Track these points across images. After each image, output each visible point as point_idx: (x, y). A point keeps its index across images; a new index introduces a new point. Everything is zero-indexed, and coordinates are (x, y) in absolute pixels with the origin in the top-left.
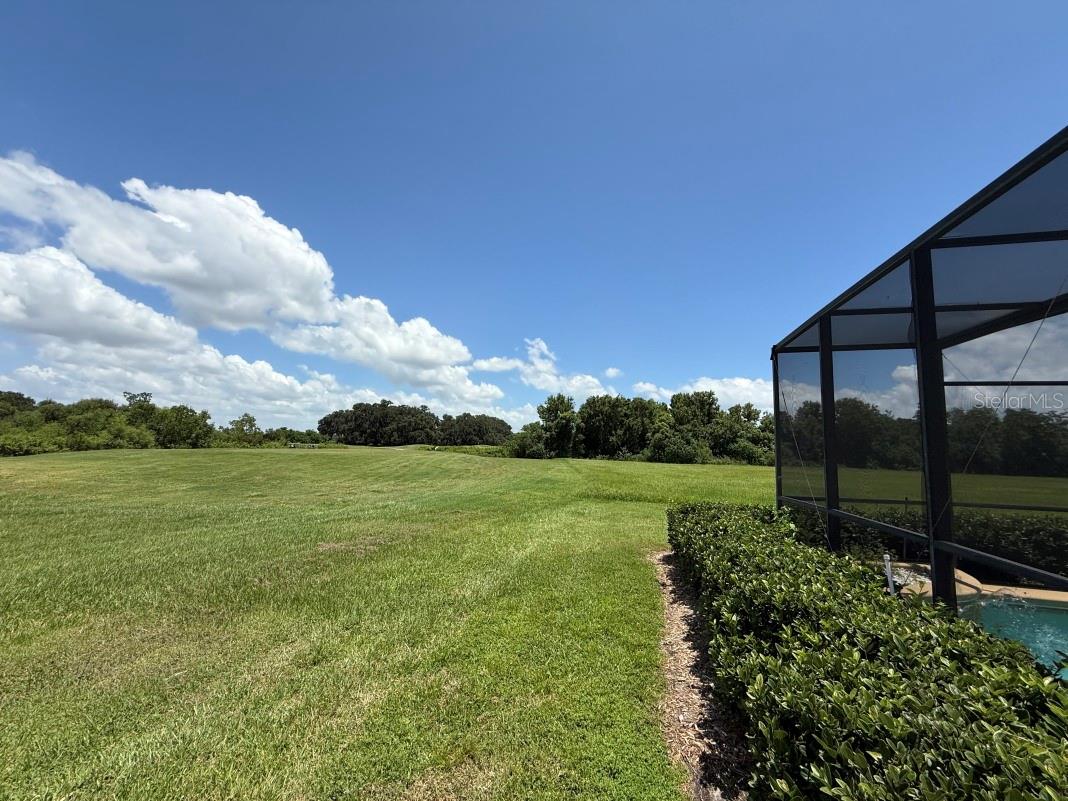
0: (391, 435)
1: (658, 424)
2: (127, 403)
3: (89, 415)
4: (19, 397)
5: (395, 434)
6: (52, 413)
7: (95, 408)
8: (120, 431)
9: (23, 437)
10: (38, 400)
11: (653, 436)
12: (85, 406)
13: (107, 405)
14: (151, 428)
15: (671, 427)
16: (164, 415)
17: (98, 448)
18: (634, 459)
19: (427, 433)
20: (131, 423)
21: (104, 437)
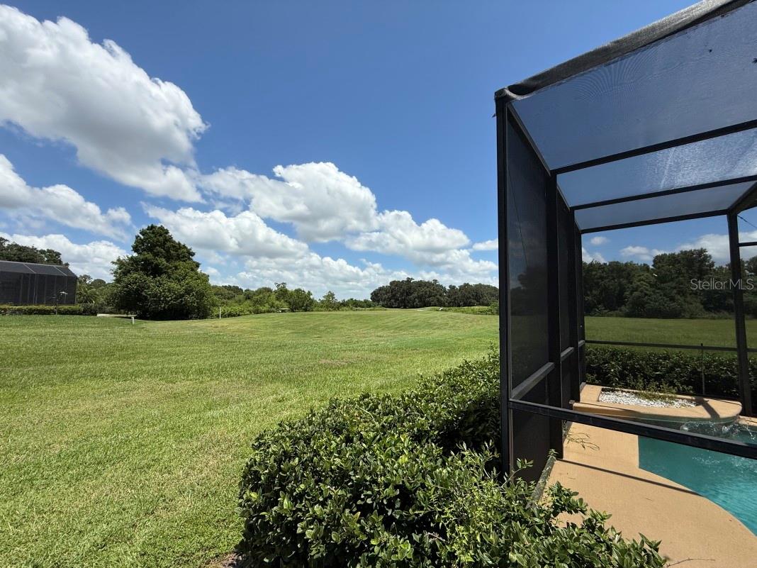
0: (414, 301)
1: (636, 283)
2: (276, 289)
3: (261, 296)
4: (237, 288)
5: (416, 300)
6: (248, 296)
7: (263, 292)
8: (273, 303)
9: (237, 308)
10: (244, 289)
11: (631, 293)
12: (260, 291)
13: (269, 290)
14: (286, 301)
15: (652, 286)
16: (292, 294)
17: (264, 312)
18: (611, 315)
19: (438, 299)
20: (278, 299)
21: (267, 307)
